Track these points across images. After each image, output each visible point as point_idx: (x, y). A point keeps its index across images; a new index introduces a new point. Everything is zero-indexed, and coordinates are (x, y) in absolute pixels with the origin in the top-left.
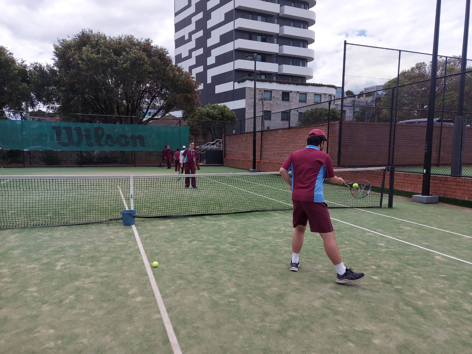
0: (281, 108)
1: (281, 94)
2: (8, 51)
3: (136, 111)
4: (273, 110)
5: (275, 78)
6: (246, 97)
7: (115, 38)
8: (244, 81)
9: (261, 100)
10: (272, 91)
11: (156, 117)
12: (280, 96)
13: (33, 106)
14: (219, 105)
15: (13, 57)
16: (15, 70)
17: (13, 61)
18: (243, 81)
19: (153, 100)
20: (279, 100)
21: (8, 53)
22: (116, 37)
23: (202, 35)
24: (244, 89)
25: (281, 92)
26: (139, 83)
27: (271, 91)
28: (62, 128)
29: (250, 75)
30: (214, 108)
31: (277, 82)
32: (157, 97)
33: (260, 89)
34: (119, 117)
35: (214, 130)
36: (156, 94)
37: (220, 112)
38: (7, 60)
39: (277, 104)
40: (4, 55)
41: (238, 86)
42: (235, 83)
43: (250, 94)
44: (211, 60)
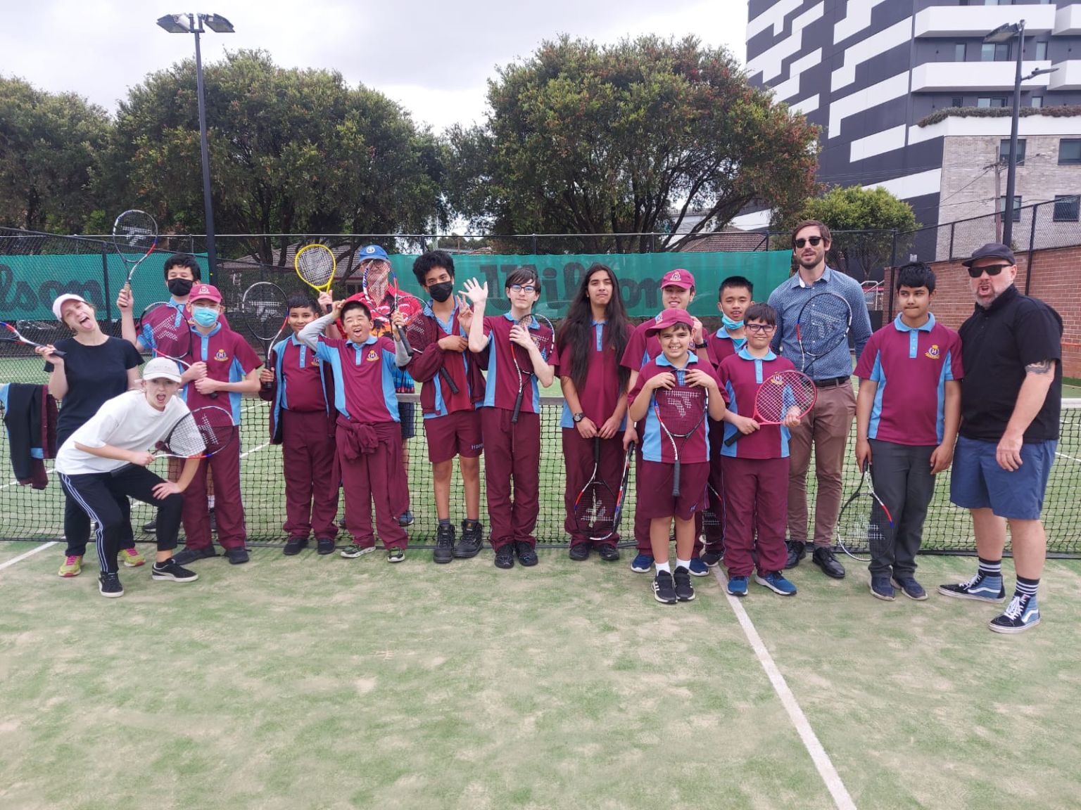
0: (1056, 185)
1: (1058, 145)
2: (401, 109)
3: (653, 220)
4: (1028, 193)
5: (1036, 103)
6: (945, 163)
7: (614, 49)
8: (940, 120)
9: (992, 166)
10: (1028, 141)
11: (703, 231)
12: (1054, 151)
13: (445, 224)
14: (864, 189)
15: (410, 122)
16: (414, 149)
17: (411, 131)
18: (936, 120)
19: (697, 191)
20: (1049, 163)
21: (402, 112)
22: (617, 44)
23: (821, 14)
24: (938, 143)
25: (1057, 142)
26: (664, 151)
27: (1025, 140)
28: (499, 268)
29: (957, 103)
30: (850, 199)
31: (1045, 113)
32: (706, 180)
33: (989, 138)
34: (616, 237)
35: (846, 256)
36: (703, 176)
37: (867, 210)
38: (399, 129)
39: (1043, 175)
40: (394, 118)
41: (918, 135)
42: (911, 128)
43: (956, 153)
44: (842, 77)
